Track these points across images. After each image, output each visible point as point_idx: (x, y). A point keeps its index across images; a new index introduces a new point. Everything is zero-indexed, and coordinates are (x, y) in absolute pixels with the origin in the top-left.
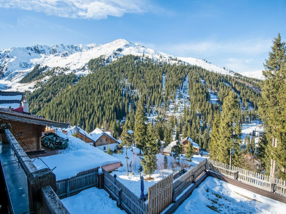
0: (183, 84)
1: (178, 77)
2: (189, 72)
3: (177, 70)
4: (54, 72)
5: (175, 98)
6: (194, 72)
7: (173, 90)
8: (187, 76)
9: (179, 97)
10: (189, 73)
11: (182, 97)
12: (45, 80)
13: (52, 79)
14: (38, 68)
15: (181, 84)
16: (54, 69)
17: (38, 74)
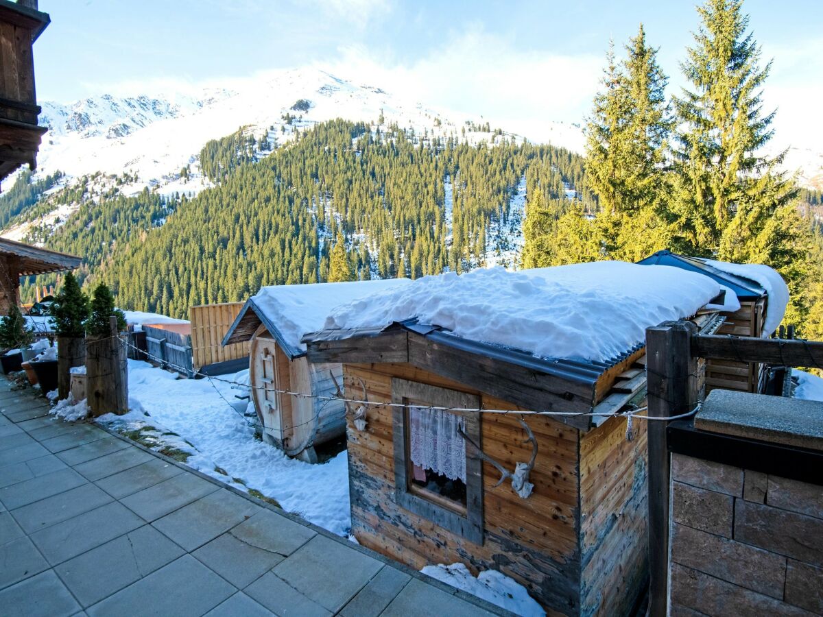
0: (508, 207)
1: (493, 185)
2: (527, 166)
3: (491, 162)
4: (86, 191)
5: (484, 250)
6: (544, 165)
7: (479, 225)
8: (522, 181)
9: (497, 249)
10: (528, 172)
11: (505, 248)
12: (58, 221)
13: (82, 213)
14: (29, 181)
15: (504, 208)
16: (86, 182)
17: (31, 202)
